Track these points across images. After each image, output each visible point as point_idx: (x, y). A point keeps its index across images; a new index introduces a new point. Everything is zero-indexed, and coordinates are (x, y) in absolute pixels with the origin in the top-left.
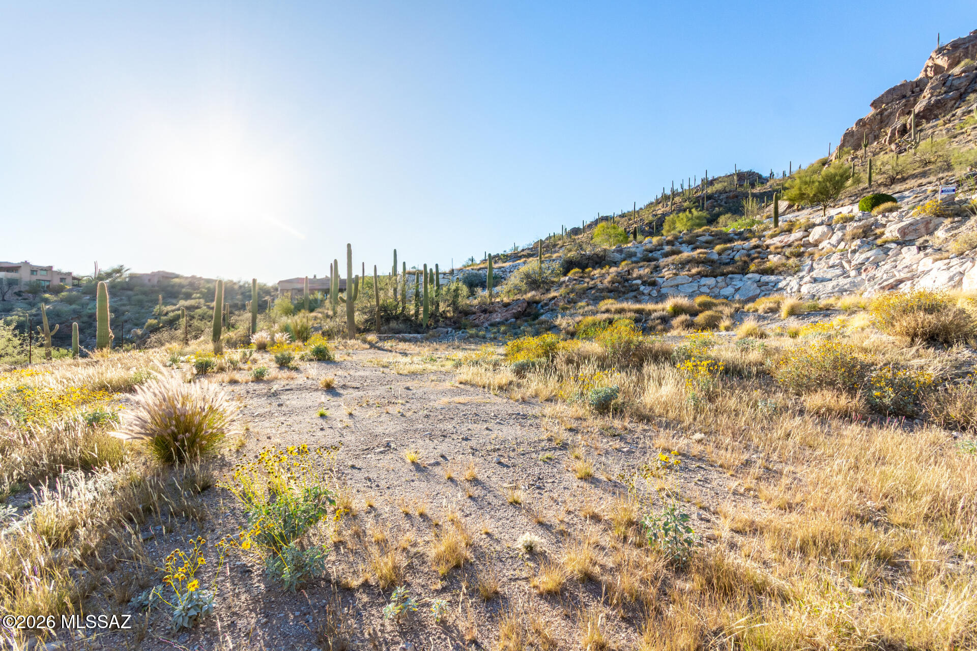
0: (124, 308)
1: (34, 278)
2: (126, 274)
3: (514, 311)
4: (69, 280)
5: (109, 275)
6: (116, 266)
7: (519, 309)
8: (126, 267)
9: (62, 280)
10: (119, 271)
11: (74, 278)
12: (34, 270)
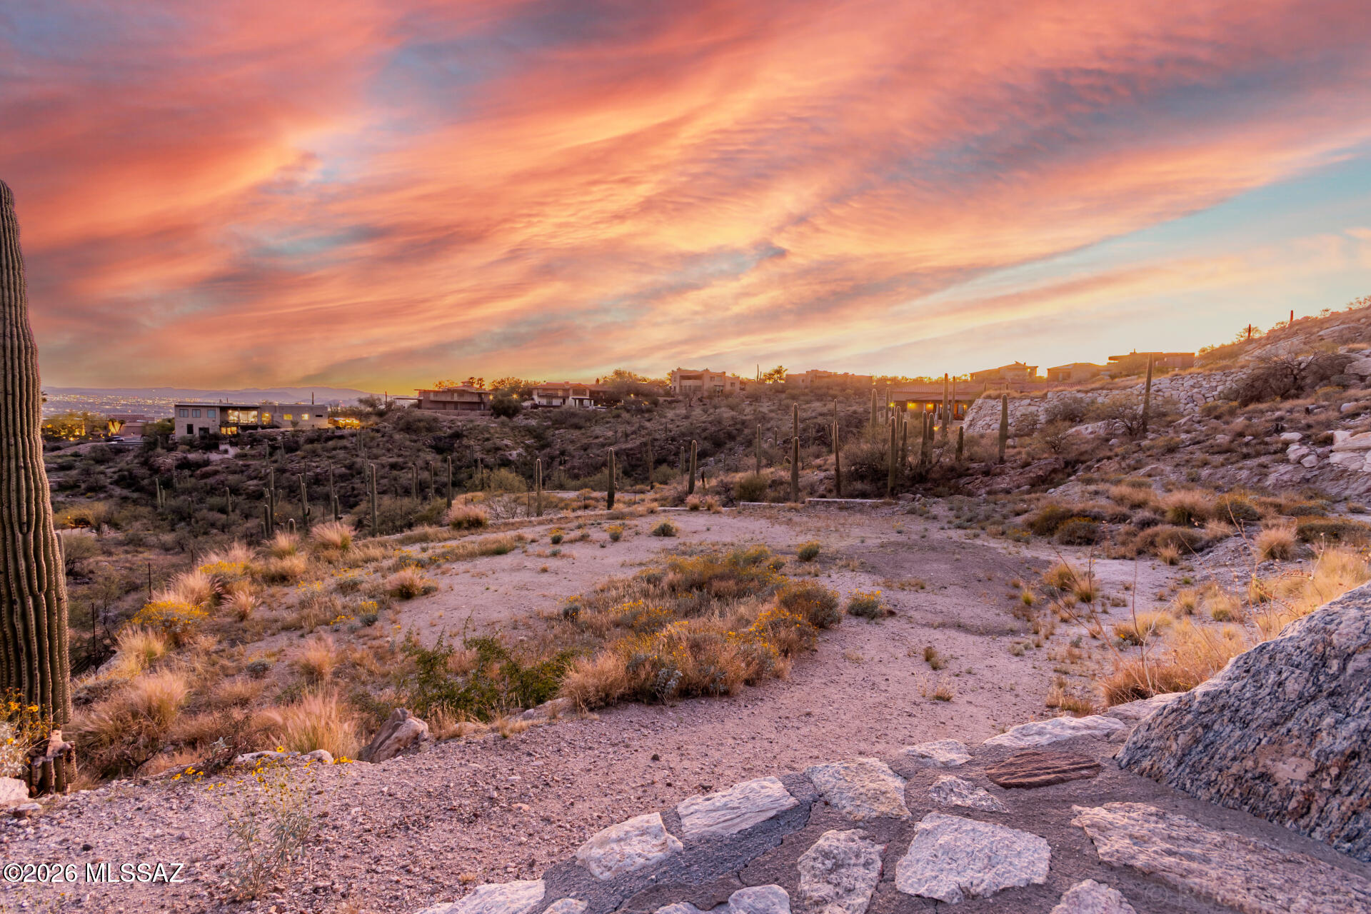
0: (773, 415)
1: (713, 384)
2: (784, 375)
3: (1032, 475)
4: (738, 386)
5: (770, 376)
6: (776, 368)
7: (1041, 473)
8: (784, 367)
9: (732, 384)
10: (778, 372)
11: (742, 382)
12: (712, 377)
